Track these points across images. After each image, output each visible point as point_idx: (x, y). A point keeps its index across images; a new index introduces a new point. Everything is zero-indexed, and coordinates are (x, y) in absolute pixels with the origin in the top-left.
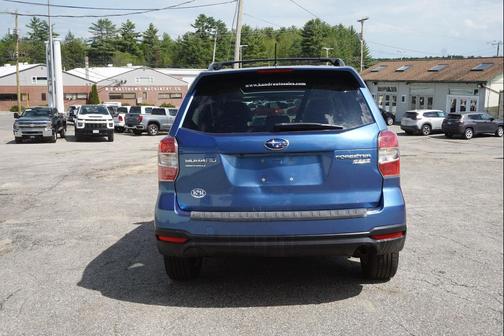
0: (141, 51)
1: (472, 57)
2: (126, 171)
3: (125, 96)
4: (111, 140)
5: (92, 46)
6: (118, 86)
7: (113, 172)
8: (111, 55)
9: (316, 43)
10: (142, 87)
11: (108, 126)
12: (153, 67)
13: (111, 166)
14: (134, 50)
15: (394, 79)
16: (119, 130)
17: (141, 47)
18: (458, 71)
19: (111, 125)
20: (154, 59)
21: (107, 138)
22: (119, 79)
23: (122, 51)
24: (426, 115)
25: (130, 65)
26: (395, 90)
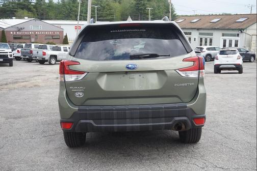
0: (34, 10)
1: (237, 14)
2: (16, 86)
3: (23, 37)
4: (11, 65)
5: (3, 6)
6: (19, 31)
7: (6, 87)
8: (15, 11)
9: (144, 5)
10: (35, 32)
11: (9, 57)
12: (42, 19)
13: (5, 83)
14: (30, 8)
15: (190, 27)
16: (18, 59)
17: (35, 7)
18: (227, 22)
19: (11, 56)
20: (42, 14)
21: (8, 64)
22: (20, 27)
23: (23, 9)
24: (208, 49)
25: (26, 18)
26: (190, 34)
